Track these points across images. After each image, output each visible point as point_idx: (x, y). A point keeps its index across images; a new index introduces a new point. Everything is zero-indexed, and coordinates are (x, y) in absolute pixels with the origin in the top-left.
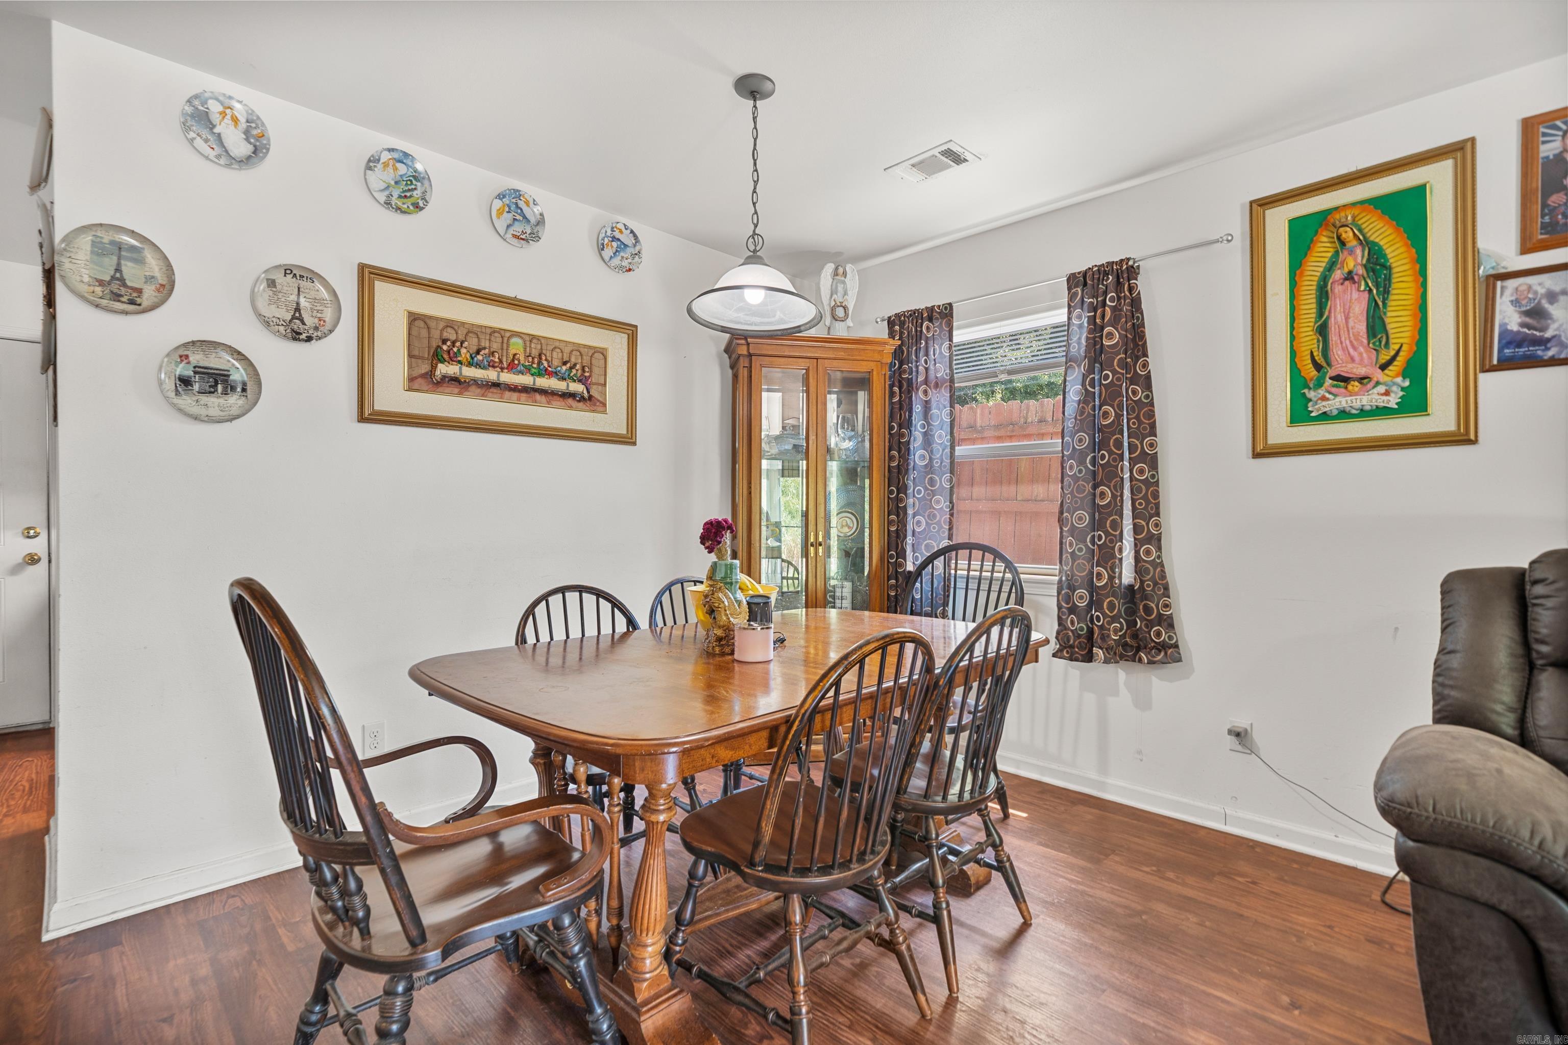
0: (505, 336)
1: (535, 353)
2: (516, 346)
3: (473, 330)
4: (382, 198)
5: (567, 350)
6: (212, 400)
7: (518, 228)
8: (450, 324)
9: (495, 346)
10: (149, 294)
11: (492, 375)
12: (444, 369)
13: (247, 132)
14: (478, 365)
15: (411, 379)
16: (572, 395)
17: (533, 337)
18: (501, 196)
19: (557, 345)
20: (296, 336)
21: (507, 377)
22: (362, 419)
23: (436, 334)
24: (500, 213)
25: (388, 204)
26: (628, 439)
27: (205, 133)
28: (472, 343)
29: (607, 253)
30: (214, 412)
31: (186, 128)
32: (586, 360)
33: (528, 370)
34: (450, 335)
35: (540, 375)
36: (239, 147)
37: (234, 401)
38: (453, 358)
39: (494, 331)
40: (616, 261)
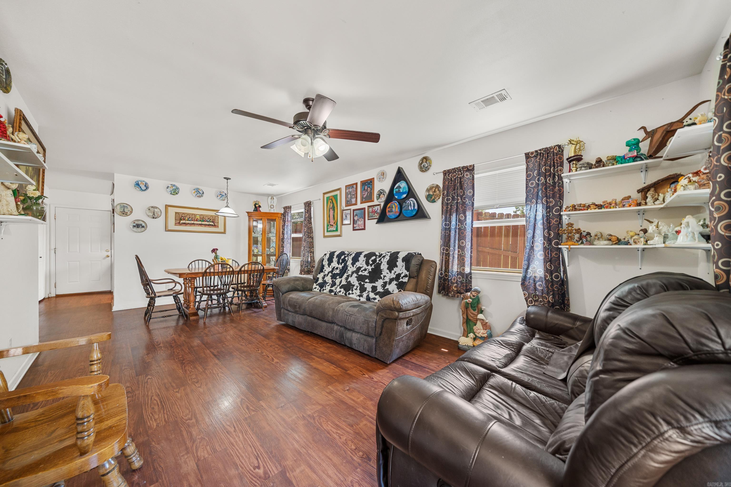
0: (195, 215)
1: (202, 217)
2: (198, 217)
3: (188, 214)
4: (170, 193)
5: (209, 217)
6: (139, 229)
7: (198, 195)
8: (183, 213)
9: (193, 217)
10: (129, 213)
11: (192, 222)
12: (182, 222)
13: (145, 186)
14: (189, 220)
15: (176, 224)
16: (211, 225)
17: (201, 215)
18: (194, 190)
19: (207, 216)
20: (154, 218)
21: (195, 222)
22: (166, 231)
23: (180, 215)
24: (194, 192)
25: (171, 194)
26: (224, 233)
27: (138, 187)
28: (188, 216)
29: (219, 197)
30: (139, 231)
31: (135, 186)
32: (214, 218)
33: (201, 221)
34: (184, 215)
35: (203, 221)
36: (144, 188)
37: (143, 229)
38: (184, 219)
39: (193, 214)
40: (221, 199)
